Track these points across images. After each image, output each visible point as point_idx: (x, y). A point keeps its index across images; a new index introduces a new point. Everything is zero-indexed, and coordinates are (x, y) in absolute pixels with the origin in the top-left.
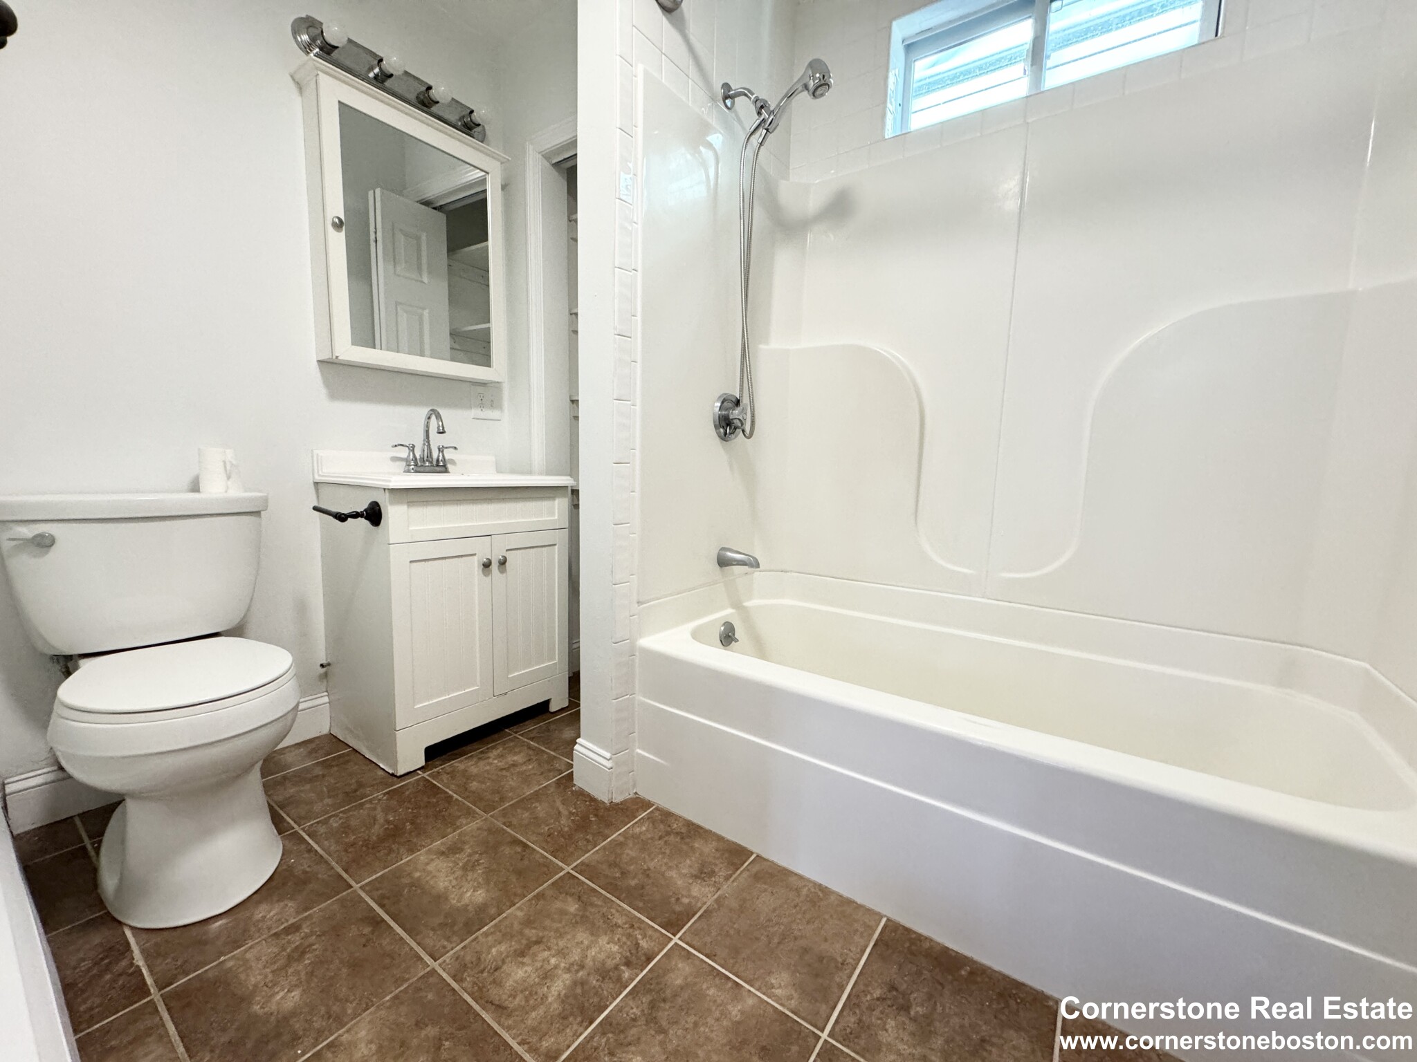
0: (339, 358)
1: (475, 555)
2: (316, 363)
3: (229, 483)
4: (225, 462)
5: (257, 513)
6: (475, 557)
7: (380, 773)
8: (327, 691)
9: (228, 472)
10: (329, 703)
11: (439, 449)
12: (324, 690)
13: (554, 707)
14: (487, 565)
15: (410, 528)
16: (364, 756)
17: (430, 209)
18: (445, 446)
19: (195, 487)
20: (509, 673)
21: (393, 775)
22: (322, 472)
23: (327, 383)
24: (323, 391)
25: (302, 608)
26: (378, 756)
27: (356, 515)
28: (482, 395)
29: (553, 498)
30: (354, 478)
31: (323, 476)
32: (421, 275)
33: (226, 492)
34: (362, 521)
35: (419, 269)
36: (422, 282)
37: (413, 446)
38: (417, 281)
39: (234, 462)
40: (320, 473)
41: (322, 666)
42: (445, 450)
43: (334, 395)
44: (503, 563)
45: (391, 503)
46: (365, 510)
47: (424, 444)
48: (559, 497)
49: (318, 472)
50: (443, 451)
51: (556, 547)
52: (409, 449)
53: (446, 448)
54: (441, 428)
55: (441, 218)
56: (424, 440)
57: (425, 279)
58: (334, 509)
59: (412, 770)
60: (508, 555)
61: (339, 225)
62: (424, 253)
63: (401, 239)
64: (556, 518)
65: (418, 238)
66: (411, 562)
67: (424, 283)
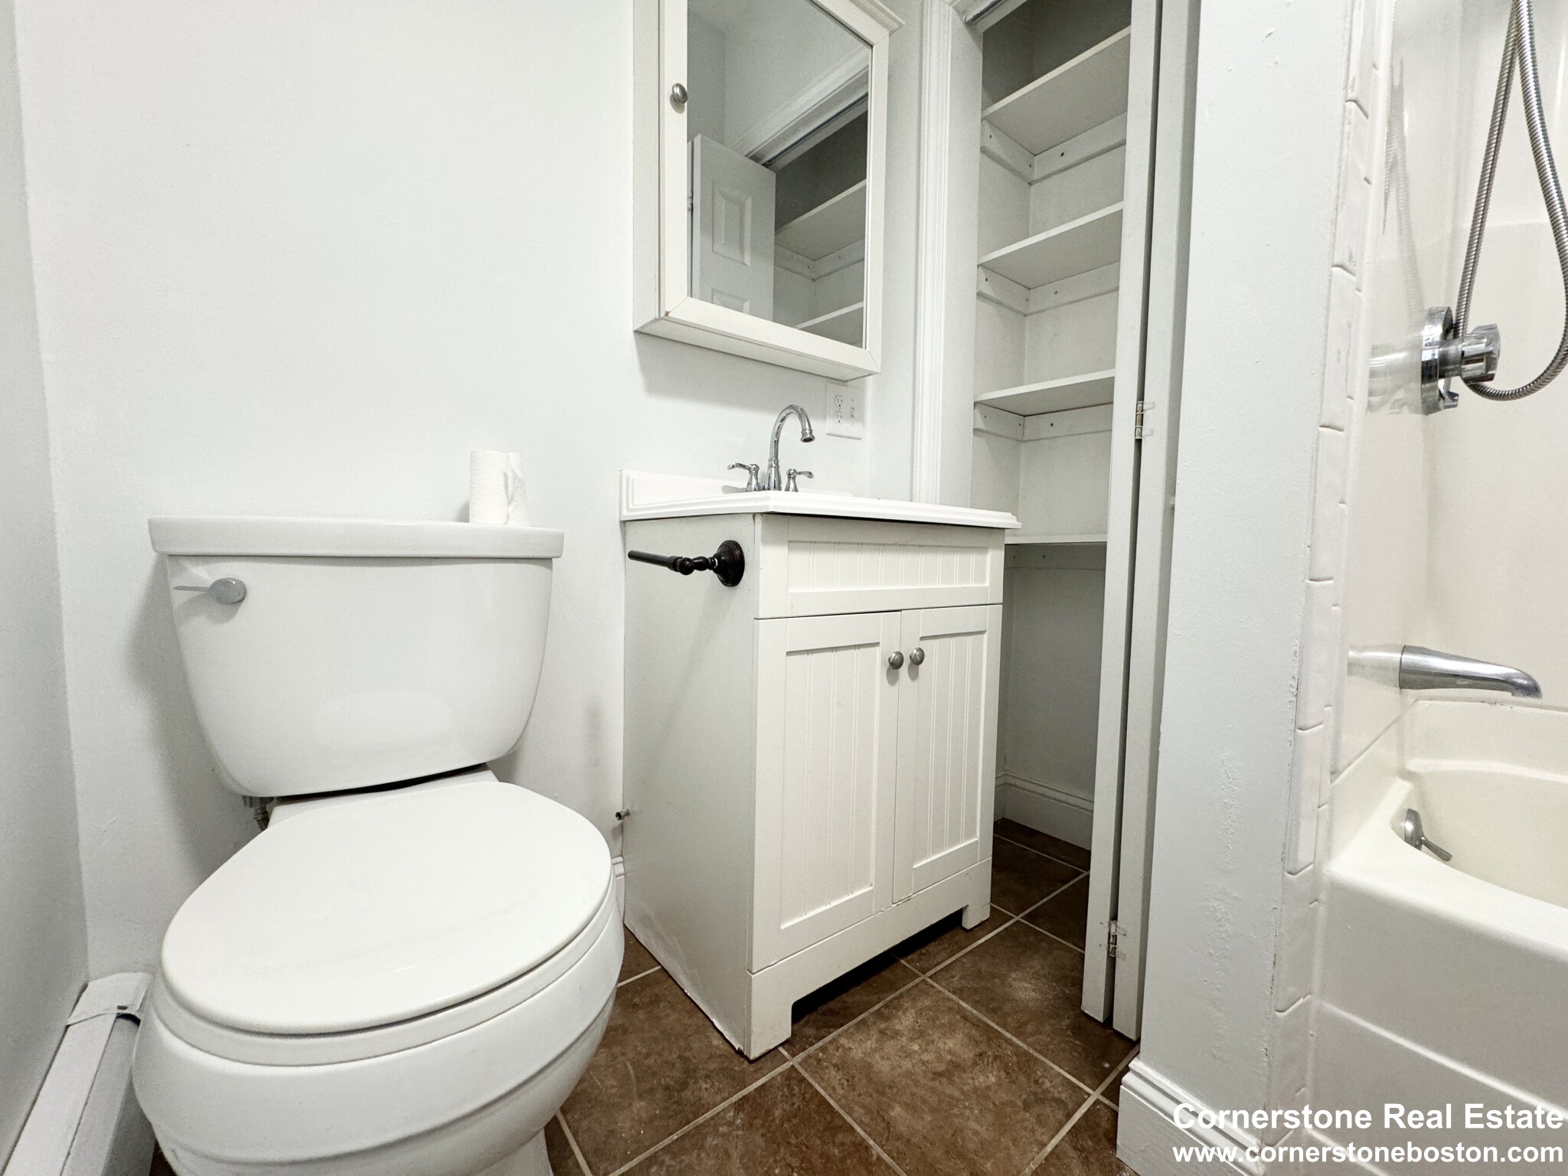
0: (670, 315)
1: (877, 644)
2: (630, 338)
3: (511, 508)
4: (506, 476)
5: (545, 561)
6: (877, 649)
7: (716, 1041)
8: (622, 856)
9: (510, 494)
10: (625, 874)
11: (789, 475)
12: (619, 853)
13: (970, 921)
14: (895, 665)
15: (791, 591)
16: (683, 991)
17: (760, 165)
18: (798, 471)
19: (464, 516)
20: (913, 861)
21: (740, 1053)
22: (633, 505)
23: (645, 368)
24: (638, 380)
25: (594, 720)
26: (711, 1006)
27: (702, 564)
28: (840, 399)
29: (983, 549)
30: (693, 504)
31: (633, 510)
32: (743, 257)
33: (505, 524)
34: (709, 575)
35: (742, 249)
36: (744, 264)
37: (757, 468)
38: (739, 262)
39: (520, 474)
40: (631, 506)
41: (619, 815)
42: (798, 477)
43: (653, 386)
44: (918, 661)
45: (765, 542)
46: (717, 556)
47: (771, 466)
48: (994, 548)
49: (628, 505)
50: (794, 478)
51: (985, 636)
52: (750, 472)
53: (800, 473)
54: (808, 432)
55: (770, 176)
56: (771, 460)
57: (747, 260)
58: (667, 553)
59: (771, 1048)
60: (926, 646)
61: (680, 100)
62: (748, 228)
63: (722, 204)
64: (987, 584)
65: (742, 206)
66: (789, 653)
67: (746, 265)
